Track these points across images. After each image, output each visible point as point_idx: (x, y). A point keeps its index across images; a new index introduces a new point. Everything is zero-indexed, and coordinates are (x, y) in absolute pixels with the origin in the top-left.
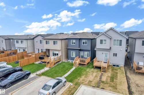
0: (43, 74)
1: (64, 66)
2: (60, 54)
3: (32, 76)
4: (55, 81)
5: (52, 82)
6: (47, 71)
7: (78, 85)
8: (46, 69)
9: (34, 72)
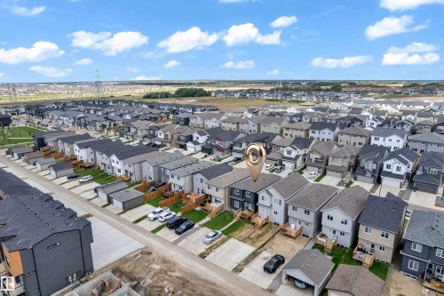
0: (205, 225)
1: (225, 217)
2: (223, 202)
3: (196, 226)
4: (214, 233)
5: (212, 234)
6: (208, 222)
7: (230, 237)
8: (207, 219)
9: (197, 222)
